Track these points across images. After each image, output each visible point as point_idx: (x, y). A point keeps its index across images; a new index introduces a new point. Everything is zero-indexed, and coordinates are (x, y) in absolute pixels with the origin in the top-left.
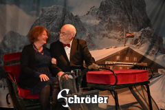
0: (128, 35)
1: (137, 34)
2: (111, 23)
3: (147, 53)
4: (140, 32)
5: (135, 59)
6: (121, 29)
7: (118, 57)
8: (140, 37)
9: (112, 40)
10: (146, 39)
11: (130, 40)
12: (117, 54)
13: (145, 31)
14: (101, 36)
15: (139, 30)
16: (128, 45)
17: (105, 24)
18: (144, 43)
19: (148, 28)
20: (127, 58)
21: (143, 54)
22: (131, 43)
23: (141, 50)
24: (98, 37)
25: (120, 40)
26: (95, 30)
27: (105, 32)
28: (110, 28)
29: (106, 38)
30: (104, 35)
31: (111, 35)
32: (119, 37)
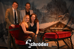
0: (59, 16)
1: (63, 16)
2: (52, 12)
3: (68, 24)
4: (64, 15)
5: (63, 26)
6: (56, 14)
7: (55, 26)
8: (64, 17)
9: (53, 19)
10: (67, 18)
11: (60, 18)
12: (55, 24)
13: (66, 14)
14: (48, 17)
15: (64, 14)
16: (59, 20)
17: (50, 12)
18: (66, 19)
19: (67, 14)
20: (59, 26)
21: (66, 24)
22: (61, 20)
23: (65, 22)
24: (47, 18)
25: (56, 19)
26: (46, 15)
27: (50, 16)
28: (52, 14)
29: (50, 18)
30: (49, 17)
31: (52, 17)
32: (55, 17)
